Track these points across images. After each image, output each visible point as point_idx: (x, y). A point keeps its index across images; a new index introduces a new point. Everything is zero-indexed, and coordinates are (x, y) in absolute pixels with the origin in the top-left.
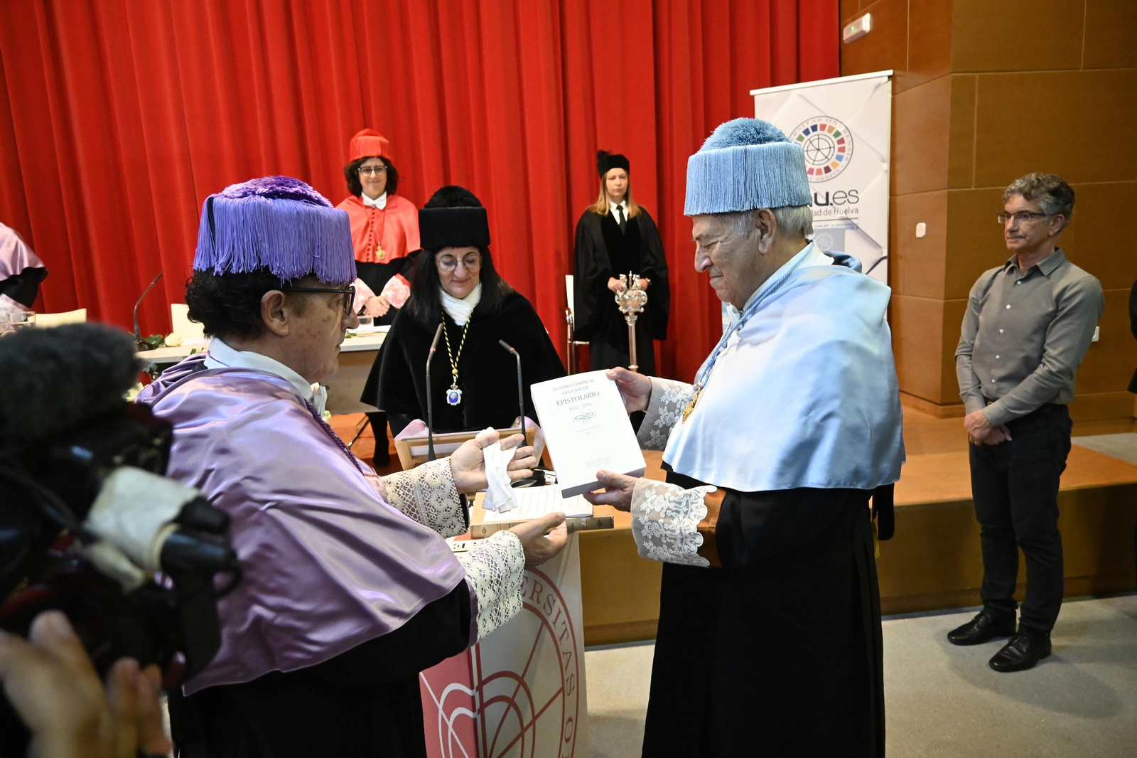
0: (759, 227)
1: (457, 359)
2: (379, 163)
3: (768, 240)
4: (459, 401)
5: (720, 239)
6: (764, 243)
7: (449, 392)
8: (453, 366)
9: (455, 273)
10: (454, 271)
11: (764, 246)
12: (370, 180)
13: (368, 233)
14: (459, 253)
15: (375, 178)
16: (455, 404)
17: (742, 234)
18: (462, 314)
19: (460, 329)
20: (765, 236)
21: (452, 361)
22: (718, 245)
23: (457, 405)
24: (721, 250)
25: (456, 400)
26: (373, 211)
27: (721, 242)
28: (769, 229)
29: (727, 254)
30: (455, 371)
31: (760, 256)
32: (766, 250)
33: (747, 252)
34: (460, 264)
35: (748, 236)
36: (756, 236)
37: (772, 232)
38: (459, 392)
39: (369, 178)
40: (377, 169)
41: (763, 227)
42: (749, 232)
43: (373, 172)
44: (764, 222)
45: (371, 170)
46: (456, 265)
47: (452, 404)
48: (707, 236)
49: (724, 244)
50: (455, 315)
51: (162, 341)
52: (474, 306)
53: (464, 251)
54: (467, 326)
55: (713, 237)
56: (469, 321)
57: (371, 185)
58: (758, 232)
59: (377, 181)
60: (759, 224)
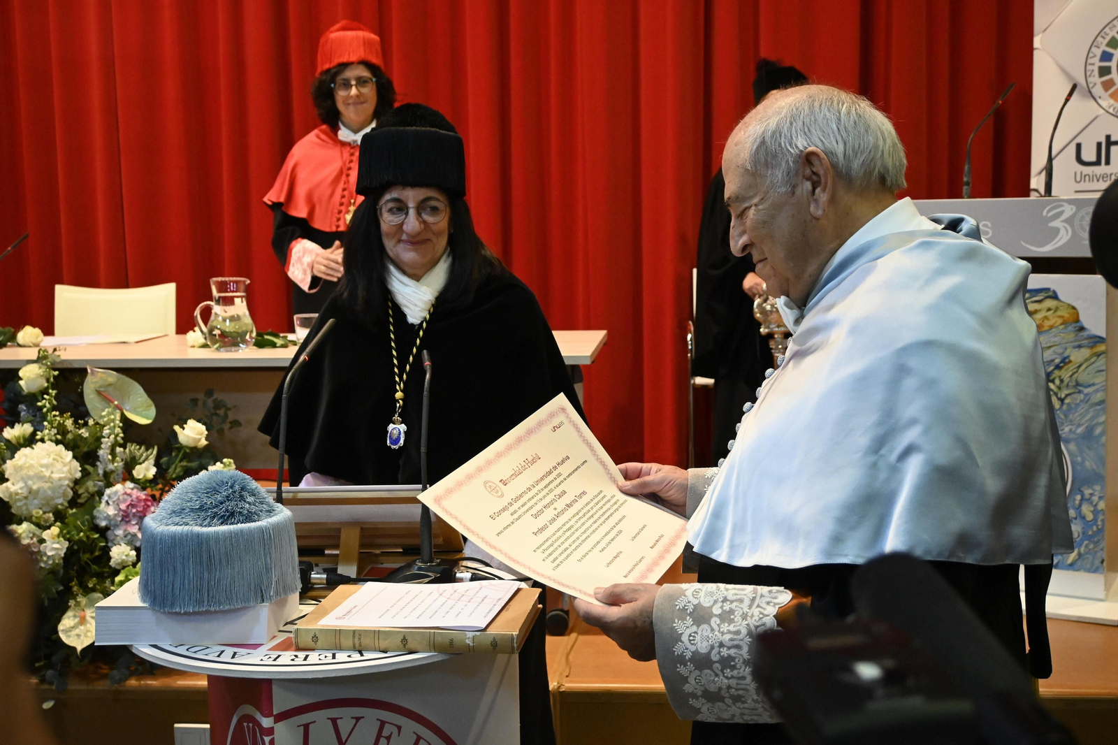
0: (808, 179)
1: (405, 376)
2: (364, 73)
3: (823, 196)
4: (402, 441)
5: (755, 200)
6: (816, 201)
7: (391, 427)
8: (398, 387)
9: (405, 227)
10: (402, 224)
11: (817, 207)
12: (351, 101)
13: (341, 185)
14: (412, 196)
15: (357, 96)
16: (396, 447)
17: (783, 190)
18: (416, 305)
19: (413, 329)
20: (818, 191)
21: (397, 379)
22: (752, 212)
23: (400, 447)
24: (755, 218)
25: (399, 439)
26: (352, 151)
27: (756, 205)
28: (823, 180)
29: (765, 222)
30: (399, 395)
31: (814, 221)
32: (820, 212)
33: (793, 216)
34: (412, 212)
35: (793, 193)
36: (805, 193)
37: (826, 183)
38: (403, 427)
39: (348, 97)
40: (361, 82)
41: (815, 178)
42: (794, 187)
43: (354, 88)
44: (814, 170)
45: (352, 86)
46: (407, 214)
47: (393, 447)
48: (737, 198)
49: (760, 207)
50: (406, 307)
51: (13, 338)
52: (436, 294)
53: (420, 193)
54: (424, 325)
55: (745, 199)
56: (428, 317)
57: (351, 108)
58: (808, 185)
59: (359, 100)
60: (808, 171)
